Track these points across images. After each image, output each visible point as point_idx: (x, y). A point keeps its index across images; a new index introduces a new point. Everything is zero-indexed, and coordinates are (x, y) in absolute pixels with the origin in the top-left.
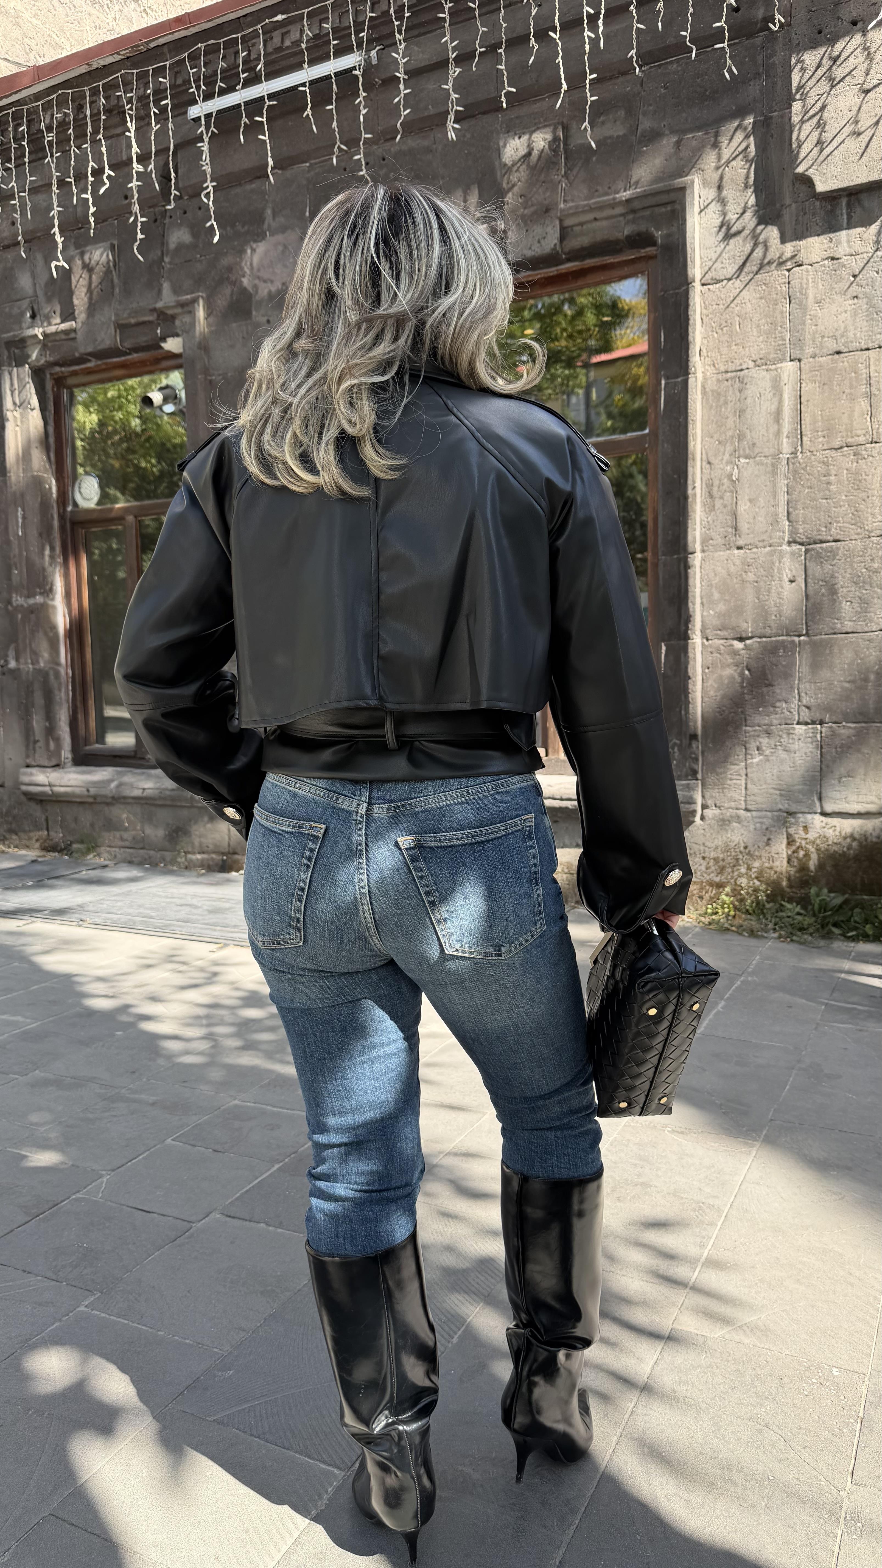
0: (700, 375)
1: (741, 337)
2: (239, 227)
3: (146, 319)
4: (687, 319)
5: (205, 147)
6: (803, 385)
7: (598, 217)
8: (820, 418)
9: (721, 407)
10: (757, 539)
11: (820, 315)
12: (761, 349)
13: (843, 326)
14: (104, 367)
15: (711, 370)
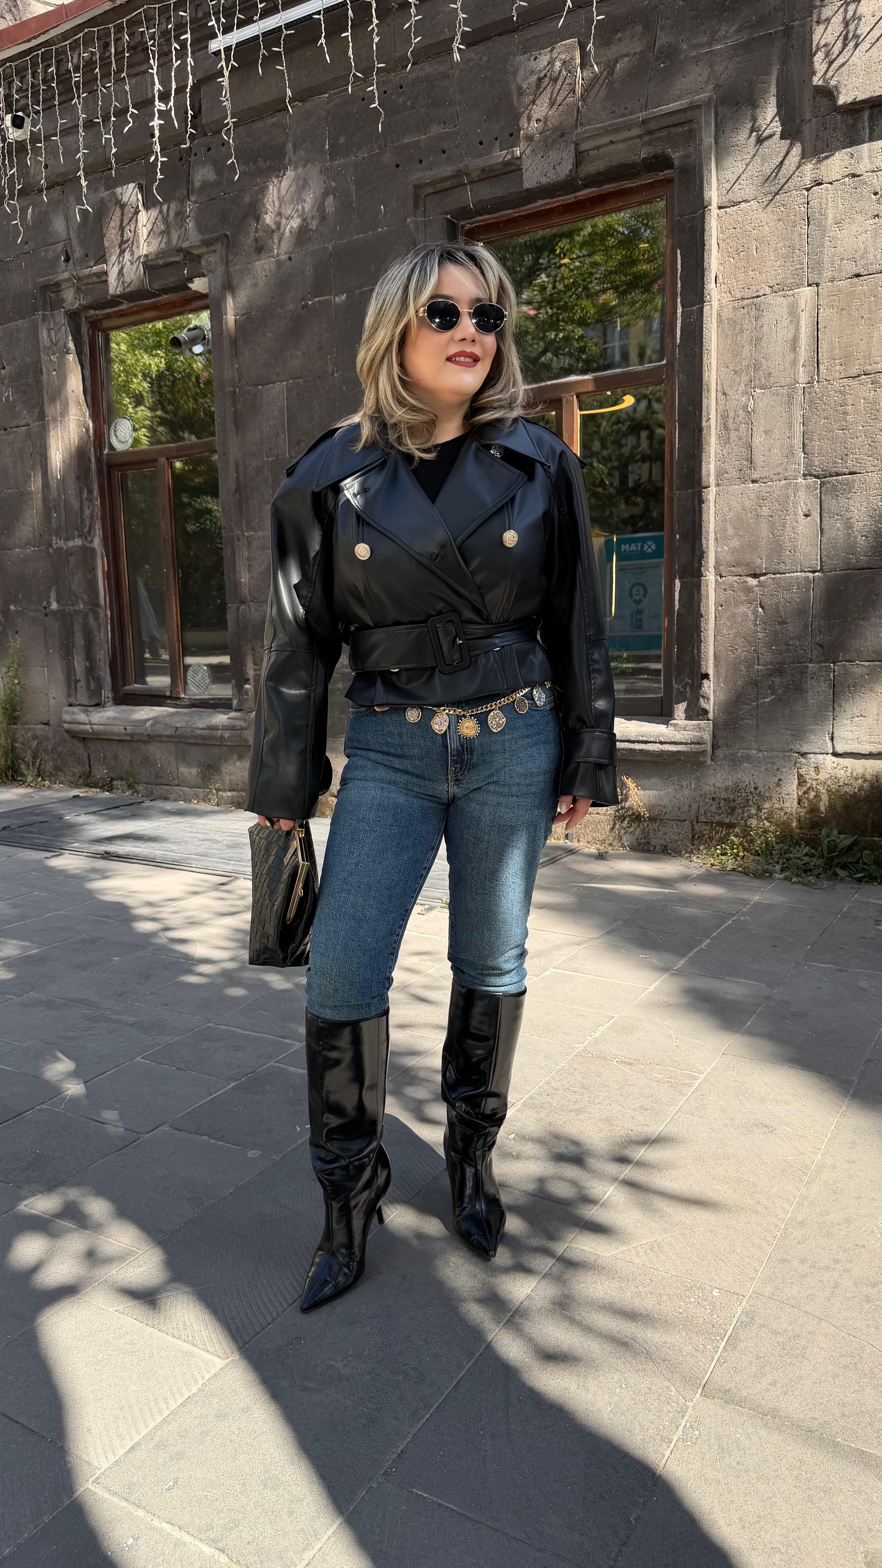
0: (715, 303)
1: (759, 262)
2: (260, 161)
3: (173, 259)
4: (703, 244)
5: (225, 81)
6: (821, 311)
7: (614, 140)
8: (837, 345)
9: (737, 335)
10: (772, 472)
11: (839, 236)
12: (779, 274)
13: (862, 247)
14: (135, 309)
15: (727, 298)
